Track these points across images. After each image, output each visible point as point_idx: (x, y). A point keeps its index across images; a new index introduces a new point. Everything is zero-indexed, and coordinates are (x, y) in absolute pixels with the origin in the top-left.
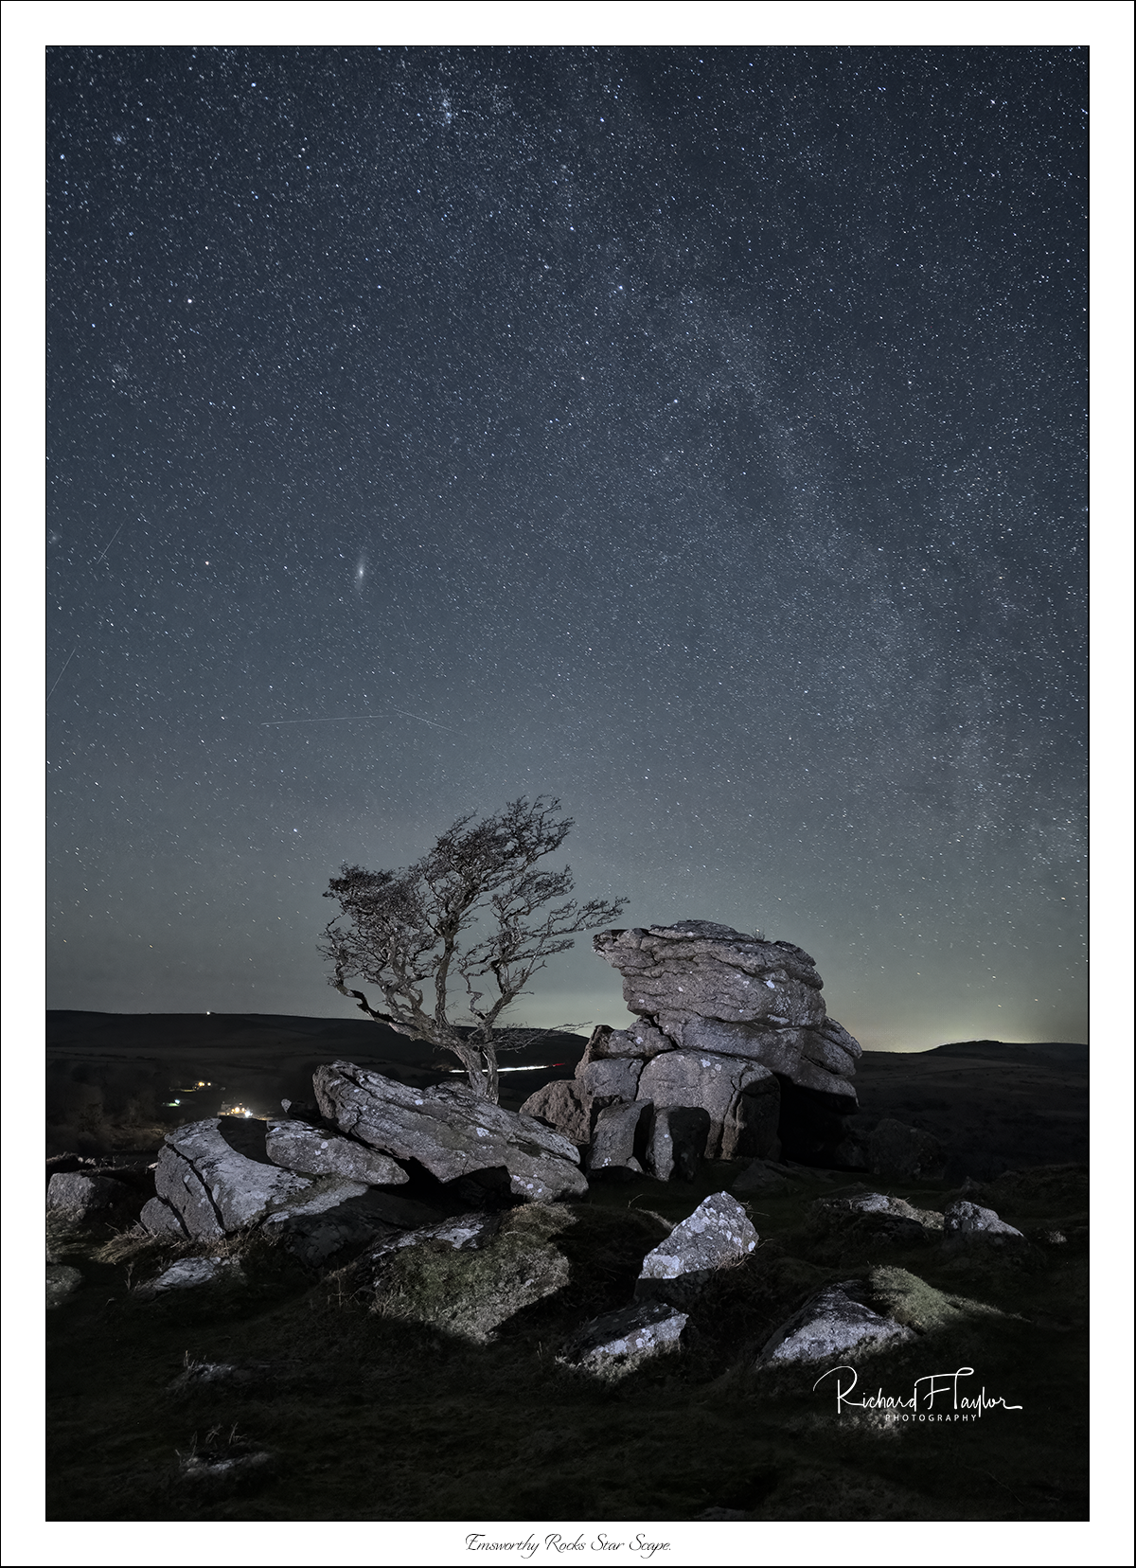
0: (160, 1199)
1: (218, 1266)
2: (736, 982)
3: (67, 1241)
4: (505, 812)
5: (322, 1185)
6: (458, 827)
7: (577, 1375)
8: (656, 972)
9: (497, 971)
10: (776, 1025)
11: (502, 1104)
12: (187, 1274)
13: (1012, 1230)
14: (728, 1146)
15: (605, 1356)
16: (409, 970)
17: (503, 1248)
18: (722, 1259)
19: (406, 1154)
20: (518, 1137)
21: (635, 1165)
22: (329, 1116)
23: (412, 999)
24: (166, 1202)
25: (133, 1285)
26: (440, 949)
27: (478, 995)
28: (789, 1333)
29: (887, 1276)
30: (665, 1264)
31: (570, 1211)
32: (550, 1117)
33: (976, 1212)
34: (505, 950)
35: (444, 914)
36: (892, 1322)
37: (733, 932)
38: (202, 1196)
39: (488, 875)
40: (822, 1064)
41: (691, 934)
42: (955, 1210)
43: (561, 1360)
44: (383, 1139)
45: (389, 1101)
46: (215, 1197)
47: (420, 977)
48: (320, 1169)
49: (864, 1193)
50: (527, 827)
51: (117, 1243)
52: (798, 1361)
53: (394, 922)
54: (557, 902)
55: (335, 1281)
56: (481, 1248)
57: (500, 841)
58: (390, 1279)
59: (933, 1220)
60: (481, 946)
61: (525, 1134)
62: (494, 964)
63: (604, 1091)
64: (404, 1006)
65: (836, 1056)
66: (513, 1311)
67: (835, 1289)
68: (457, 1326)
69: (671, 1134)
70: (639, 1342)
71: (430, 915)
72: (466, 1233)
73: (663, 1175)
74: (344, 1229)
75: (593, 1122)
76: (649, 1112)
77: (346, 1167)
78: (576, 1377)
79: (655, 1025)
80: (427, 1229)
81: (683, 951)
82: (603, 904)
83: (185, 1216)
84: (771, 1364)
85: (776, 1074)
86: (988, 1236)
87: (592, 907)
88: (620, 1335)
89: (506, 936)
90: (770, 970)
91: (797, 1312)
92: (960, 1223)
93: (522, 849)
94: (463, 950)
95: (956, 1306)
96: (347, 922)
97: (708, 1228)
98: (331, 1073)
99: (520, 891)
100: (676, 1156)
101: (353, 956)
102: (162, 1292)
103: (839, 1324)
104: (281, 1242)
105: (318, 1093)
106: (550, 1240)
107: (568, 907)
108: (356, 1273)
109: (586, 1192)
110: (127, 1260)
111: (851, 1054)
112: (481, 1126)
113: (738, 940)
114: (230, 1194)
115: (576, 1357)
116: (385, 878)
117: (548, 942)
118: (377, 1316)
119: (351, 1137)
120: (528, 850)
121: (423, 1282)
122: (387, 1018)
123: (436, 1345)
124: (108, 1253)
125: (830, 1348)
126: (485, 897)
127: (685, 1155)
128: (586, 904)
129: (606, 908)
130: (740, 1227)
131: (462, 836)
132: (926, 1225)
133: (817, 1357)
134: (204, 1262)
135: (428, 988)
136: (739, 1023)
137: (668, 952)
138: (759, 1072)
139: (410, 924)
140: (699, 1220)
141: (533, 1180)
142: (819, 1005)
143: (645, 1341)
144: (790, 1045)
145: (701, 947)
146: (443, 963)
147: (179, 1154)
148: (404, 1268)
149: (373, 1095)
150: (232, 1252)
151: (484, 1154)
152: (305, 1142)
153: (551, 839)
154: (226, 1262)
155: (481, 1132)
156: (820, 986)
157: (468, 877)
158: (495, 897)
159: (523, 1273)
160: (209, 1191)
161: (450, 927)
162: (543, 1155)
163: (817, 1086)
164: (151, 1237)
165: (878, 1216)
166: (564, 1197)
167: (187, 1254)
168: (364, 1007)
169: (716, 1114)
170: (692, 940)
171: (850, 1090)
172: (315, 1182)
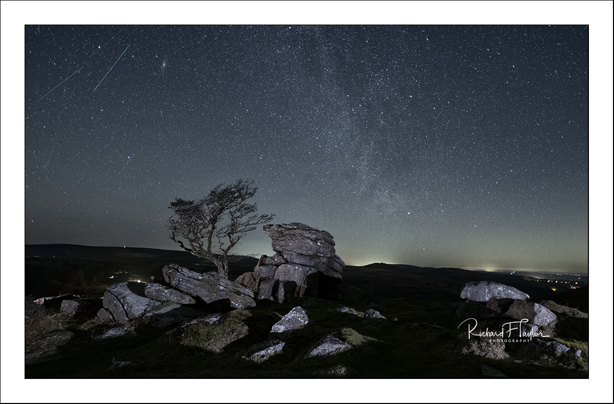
0: (104, 309)
1: (126, 330)
2: (308, 243)
3: (68, 323)
4: (235, 183)
5: (165, 304)
6: (218, 187)
7: (248, 361)
8: (283, 239)
9: (230, 236)
10: (320, 256)
11: (229, 279)
12: (115, 333)
13: (383, 317)
14: (302, 293)
15: (258, 356)
16: (199, 235)
17: (227, 324)
18: (297, 326)
19: (195, 294)
20: (234, 289)
21: (272, 299)
22: (168, 282)
23: (199, 244)
24: (107, 310)
25: (94, 337)
26: (210, 228)
27: (222, 244)
28: (315, 347)
29: (346, 331)
30: (279, 328)
31: (249, 312)
32: (245, 283)
33: (374, 312)
34: (233, 229)
35: (212, 216)
36: (346, 344)
37: (308, 227)
38: (120, 308)
39: (228, 204)
40: (333, 269)
41: (295, 227)
42: (368, 312)
43: (244, 357)
44: (187, 289)
45: (190, 277)
46: (125, 308)
47: (202, 237)
48: (164, 299)
49: (341, 307)
50: (242, 189)
51: (88, 323)
52: (318, 355)
53: (194, 218)
54: (251, 214)
55: (168, 334)
56: (219, 324)
57: (233, 193)
58: (187, 334)
59: (361, 315)
60: (224, 228)
61: (236, 288)
62: (228, 234)
63: (263, 276)
64: (196, 246)
65: (337, 266)
66: (229, 343)
67: (330, 335)
68: (210, 348)
69: (284, 289)
70: (269, 351)
71: (207, 217)
72: (215, 319)
73: (281, 302)
74: (172, 318)
75: (259, 285)
76: (278, 282)
77: (174, 298)
78: (248, 362)
79: (281, 255)
80: (201, 318)
81: (292, 232)
82: (267, 216)
83: (114, 314)
84: (309, 356)
85: (319, 271)
86: (376, 319)
87: (263, 217)
88: (264, 349)
89: (233, 225)
90: (319, 239)
91: (318, 341)
92: (369, 315)
93: (240, 196)
94: (218, 229)
95: (365, 339)
96: (177, 217)
97: (293, 317)
98: (169, 268)
99: (239, 210)
100: (285, 296)
101: (179, 229)
102: (105, 339)
103: (330, 344)
104: (150, 322)
105: (164, 274)
106: (242, 321)
107: (255, 216)
108: (176, 332)
109: (255, 306)
110: (92, 329)
111: (342, 266)
112: (221, 286)
113: (310, 229)
114: (131, 307)
115: (249, 356)
116: (191, 203)
117: (247, 227)
118: (183, 345)
119: (175, 289)
120: (242, 197)
121: (199, 335)
122: (190, 250)
123: (202, 354)
124: (84, 327)
125: (327, 351)
126: (227, 211)
127: (288, 296)
128: (261, 215)
129: (268, 217)
130: (303, 317)
131: (219, 190)
132: (359, 316)
133: (323, 354)
134: (121, 329)
135: (205, 241)
136: (308, 255)
137: (287, 232)
138: (313, 270)
139: (199, 219)
140: (291, 315)
141: (238, 303)
142: (334, 251)
143: (271, 351)
144: (323, 263)
145: (298, 231)
146: (211, 233)
147: (112, 294)
148: (193, 330)
149: (184, 275)
150: (131, 326)
151: (222, 294)
152: (159, 290)
153: (250, 193)
154: (129, 329)
155: (221, 288)
156: (334, 245)
157: (221, 204)
158: (230, 212)
159: (233, 332)
160: (123, 306)
161: (214, 221)
162: (242, 295)
163: (331, 275)
164: (101, 321)
165: (345, 313)
166: (248, 308)
167: (114, 327)
168: (182, 246)
169: (299, 283)
170: (295, 229)
171: (340, 276)
172: (162, 303)
